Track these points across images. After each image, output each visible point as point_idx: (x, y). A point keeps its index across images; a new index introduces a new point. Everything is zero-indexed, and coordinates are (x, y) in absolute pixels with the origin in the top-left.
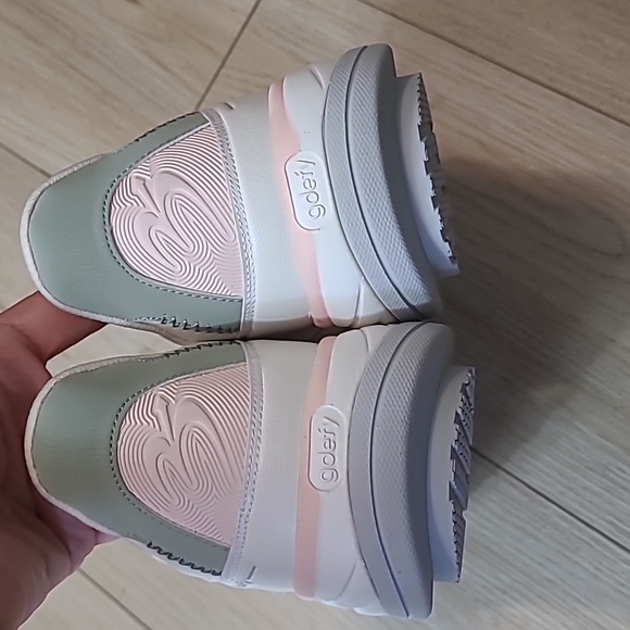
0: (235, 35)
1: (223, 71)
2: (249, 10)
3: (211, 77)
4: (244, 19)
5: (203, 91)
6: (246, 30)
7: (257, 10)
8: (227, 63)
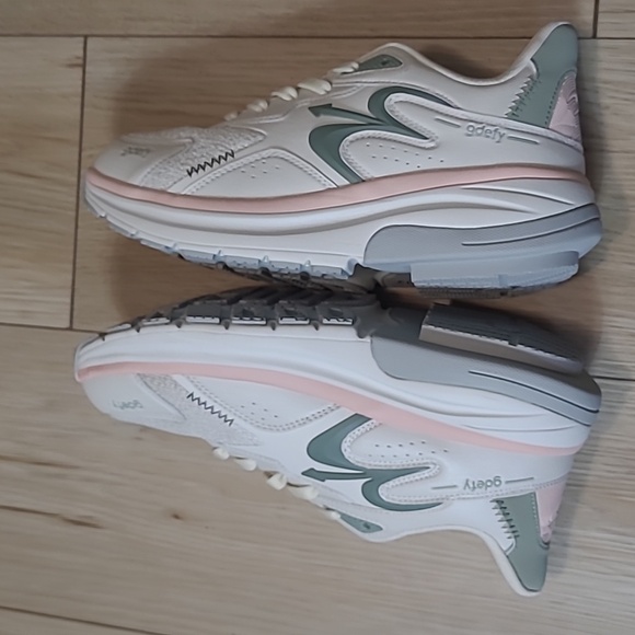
0: (78, 117)
1: (83, 154)
2: (80, 90)
3: (76, 164)
4: (79, 99)
5: (75, 179)
6: (85, 109)
7: (86, 86)
8: (84, 145)
